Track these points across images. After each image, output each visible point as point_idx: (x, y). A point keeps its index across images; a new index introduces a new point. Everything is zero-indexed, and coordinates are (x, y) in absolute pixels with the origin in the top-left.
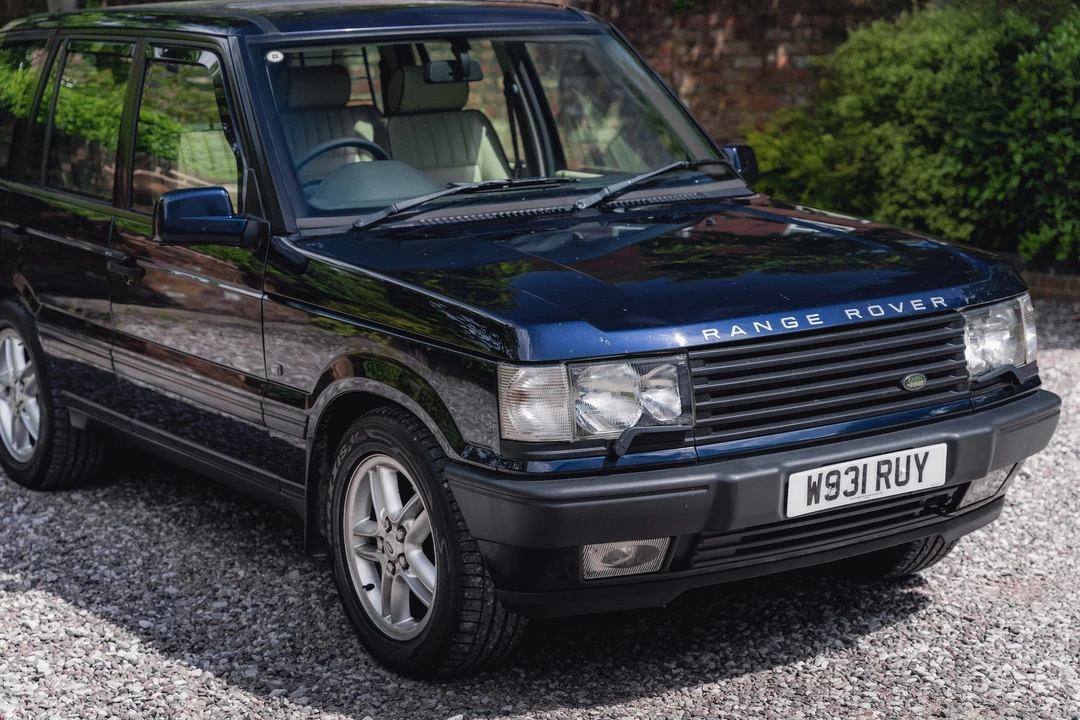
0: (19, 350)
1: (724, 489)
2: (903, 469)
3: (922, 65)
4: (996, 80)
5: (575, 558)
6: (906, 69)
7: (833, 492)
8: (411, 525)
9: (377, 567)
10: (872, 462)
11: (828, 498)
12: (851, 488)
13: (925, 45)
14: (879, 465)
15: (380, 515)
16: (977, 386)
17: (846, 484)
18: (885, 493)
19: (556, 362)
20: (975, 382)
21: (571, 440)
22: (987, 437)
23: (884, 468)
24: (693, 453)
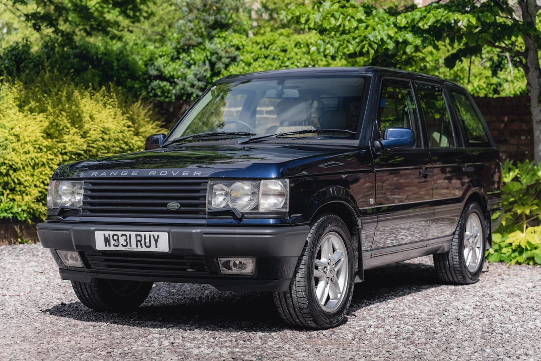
2: (147, 240)
10: (133, 234)
11: (115, 245)
14: (137, 235)
16: (213, 214)
18: (140, 249)
19: (55, 180)
20: (210, 212)
21: (52, 208)
23: (139, 238)
24: (77, 219)
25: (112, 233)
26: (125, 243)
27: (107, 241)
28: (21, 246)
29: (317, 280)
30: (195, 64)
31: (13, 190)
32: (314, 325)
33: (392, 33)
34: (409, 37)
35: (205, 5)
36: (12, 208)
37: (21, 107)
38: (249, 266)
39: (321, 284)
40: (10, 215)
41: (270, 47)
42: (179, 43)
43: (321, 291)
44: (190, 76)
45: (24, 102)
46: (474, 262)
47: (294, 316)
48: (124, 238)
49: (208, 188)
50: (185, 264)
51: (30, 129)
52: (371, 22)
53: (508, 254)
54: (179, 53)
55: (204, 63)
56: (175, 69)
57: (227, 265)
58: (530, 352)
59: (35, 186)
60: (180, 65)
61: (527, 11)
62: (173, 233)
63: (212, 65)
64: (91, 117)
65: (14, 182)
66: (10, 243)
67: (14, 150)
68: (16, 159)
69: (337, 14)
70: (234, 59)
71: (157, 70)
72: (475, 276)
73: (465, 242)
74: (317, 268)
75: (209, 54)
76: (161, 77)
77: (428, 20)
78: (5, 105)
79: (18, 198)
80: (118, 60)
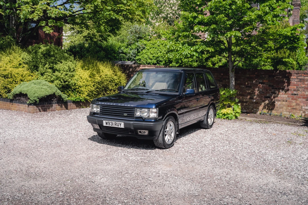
2: (118, 124)
10: (114, 122)
18: (116, 126)
23: (116, 123)
24: (98, 116)
25: (108, 121)
26: (112, 125)
27: (107, 123)
28: (82, 109)
29: (166, 135)
30: (133, 49)
31: (80, 93)
32: (164, 148)
33: (189, 52)
34: (195, 53)
35: (136, 32)
36: (80, 98)
37: (82, 68)
38: (146, 133)
39: (167, 136)
40: (79, 100)
41: (155, 45)
42: (128, 42)
43: (167, 138)
44: (131, 53)
45: (83, 67)
46: (211, 122)
47: (159, 145)
48: (111, 123)
49: (135, 110)
50: (128, 131)
51: (85, 75)
52: (183, 48)
53: (221, 116)
54: (128, 46)
55: (135, 49)
56: (127, 51)
57: (140, 132)
58: (224, 160)
59: (86, 92)
60: (128, 49)
61: (229, 44)
62: (125, 123)
63: (138, 50)
64: (102, 71)
65: (80, 91)
66: (79, 108)
67: (80, 81)
68: (81, 84)
69: (174, 46)
70: (144, 48)
71: (122, 51)
72: (211, 126)
73: (209, 117)
74: (166, 132)
75: (137, 46)
76: (123, 53)
77: (200, 49)
78: (78, 68)
79: (81, 95)
80: (110, 48)
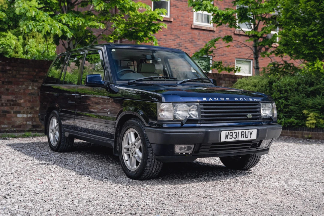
0: (56, 121)
1: (207, 133)
2: (247, 134)
3: (253, 86)
4: (268, 88)
5: (173, 148)
6: (249, 87)
7: (231, 137)
8: (137, 144)
9: (129, 155)
10: (240, 131)
11: (230, 138)
12: (235, 137)
13: (253, 82)
14: (242, 132)
15: (130, 143)
16: (264, 119)
17: (234, 136)
18: (243, 139)
19: (170, 102)
20: (263, 118)
21: (173, 120)
22: (266, 129)
25: (230, 132)
27: (227, 136)
49: (261, 106)
